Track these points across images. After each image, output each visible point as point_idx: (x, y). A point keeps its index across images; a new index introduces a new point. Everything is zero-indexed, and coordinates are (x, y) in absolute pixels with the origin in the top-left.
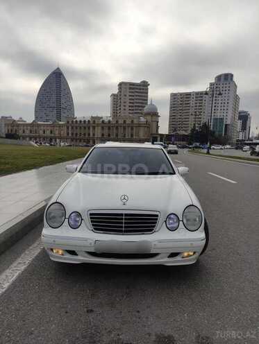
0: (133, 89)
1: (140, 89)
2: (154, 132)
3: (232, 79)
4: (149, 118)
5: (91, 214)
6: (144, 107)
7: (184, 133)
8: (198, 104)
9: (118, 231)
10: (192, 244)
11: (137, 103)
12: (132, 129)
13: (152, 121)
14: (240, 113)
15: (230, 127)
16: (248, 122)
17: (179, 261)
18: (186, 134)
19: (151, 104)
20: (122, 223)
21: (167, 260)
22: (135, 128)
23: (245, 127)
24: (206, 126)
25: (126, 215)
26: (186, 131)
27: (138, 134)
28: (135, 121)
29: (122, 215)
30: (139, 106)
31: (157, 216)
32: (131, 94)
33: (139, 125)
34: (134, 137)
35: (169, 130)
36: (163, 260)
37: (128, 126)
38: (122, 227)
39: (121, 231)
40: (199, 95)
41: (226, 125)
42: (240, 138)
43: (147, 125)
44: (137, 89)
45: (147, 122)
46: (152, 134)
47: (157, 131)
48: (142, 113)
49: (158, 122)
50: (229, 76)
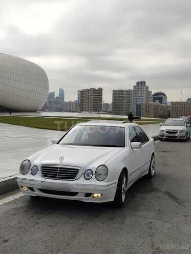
3: (145, 84)
5: (42, 167)
8: (128, 97)
9: (54, 177)
10: (96, 188)
17: (91, 199)
20: (57, 173)
21: (83, 197)
25: (60, 168)
29: (57, 168)
31: (79, 170)
36: (80, 197)
38: (57, 175)
39: (56, 177)
40: (128, 92)
50: (143, 83)
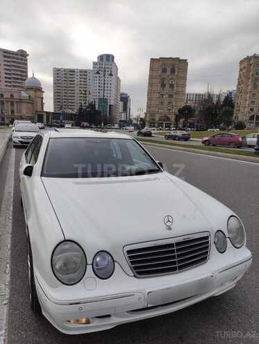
0: (9, 57)
1: (18, 59)
2: (39, 109)
3: (113, 60)
4: (32, 93)
5: (129, 252)
6: (25, 80)
7: (70, 111)
8: (82, 83)
11: (14, 74)
12: (12, 104)
13: (36, 97)
14: (121, 94)
15: (113, 108)
16: (128, 104)
18: (74, 113)
19: (33, 77)
20: (173, 257)
22: (15, 104)
23: (125, 108)
24: (92, 106)
25: (178, 244)
26: (73, 109)
27: (19, 111)
28: (16, 96)
30: (17, 79)
32: (6, 63)
33: (21, 101)
34: (16, 114)
35: (55, 108)
37: (8, 102)
38: (174, 263)
39: (174, 269)
40: (83, 73)
41: (110, 106)
42: (123, 119)
43: (31, 101)
44: (13, 58)
45: (30, 96)
46: (36, 112)
47: (42, 108)
48: (22, 87)
49: (42, 98)
50: (111, 58)
